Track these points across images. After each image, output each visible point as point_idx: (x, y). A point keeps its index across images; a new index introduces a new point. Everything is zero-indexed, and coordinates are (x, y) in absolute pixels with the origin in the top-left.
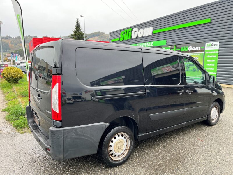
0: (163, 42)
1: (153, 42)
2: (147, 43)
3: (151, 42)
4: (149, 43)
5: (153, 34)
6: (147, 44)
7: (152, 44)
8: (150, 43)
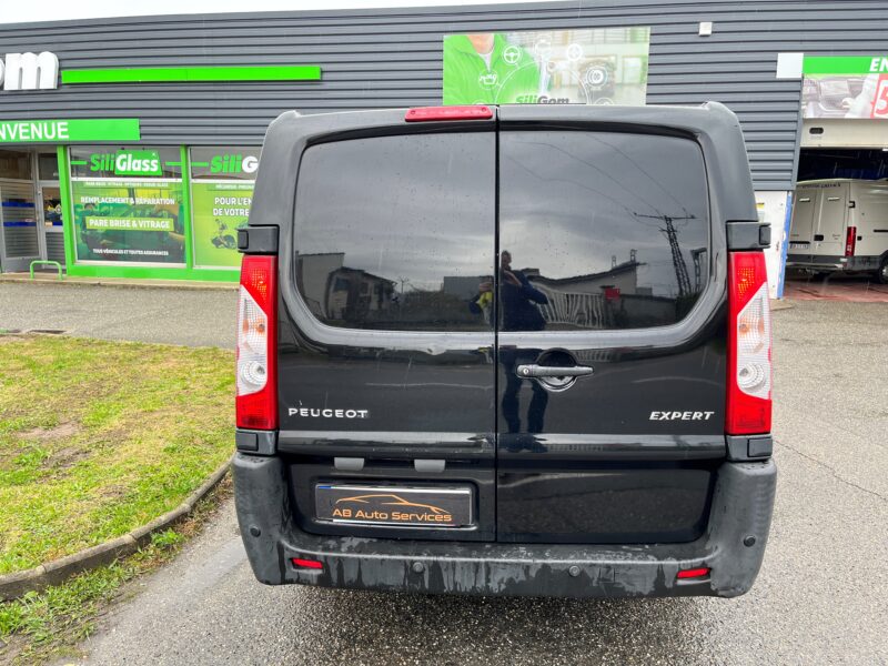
0: (129, 129)
1: (65, 123)
2: (33, 125)
3: (53, 123)
4: (40, 123)
5: (60, 85)
6: (29, 128)
7: (60, 130)
8: (45, 123)
